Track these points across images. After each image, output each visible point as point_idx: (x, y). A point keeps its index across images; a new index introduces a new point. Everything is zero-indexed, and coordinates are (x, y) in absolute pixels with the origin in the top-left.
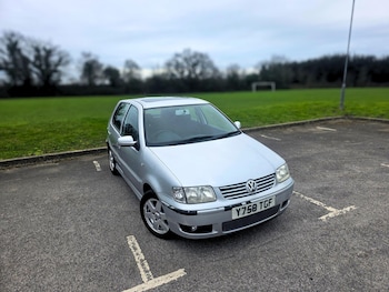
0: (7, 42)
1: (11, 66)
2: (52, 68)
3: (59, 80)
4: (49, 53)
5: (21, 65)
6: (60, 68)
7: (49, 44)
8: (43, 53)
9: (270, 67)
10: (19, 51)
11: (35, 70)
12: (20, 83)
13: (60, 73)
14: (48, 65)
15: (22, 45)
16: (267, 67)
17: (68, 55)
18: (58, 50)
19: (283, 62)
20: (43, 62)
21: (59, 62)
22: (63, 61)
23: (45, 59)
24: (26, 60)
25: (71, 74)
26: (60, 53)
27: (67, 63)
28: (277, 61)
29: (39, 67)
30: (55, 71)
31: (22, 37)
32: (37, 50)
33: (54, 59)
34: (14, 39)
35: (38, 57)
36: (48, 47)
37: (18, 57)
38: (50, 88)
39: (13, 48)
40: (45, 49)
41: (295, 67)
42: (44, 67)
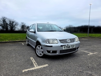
0: (3, 19)
1: (3, 25)
2: (14, 26)
3: (15, 29)
4: (13, 22)
5: (6, 25)
6: (15, 26)
7: (13, 20)
8: (11, 22)
9: (69, 28)
10: (6, 22)
11: (9, 26)
12: (5, 30)
13: (15, 27)
14: (12, 25)
15: (6, 20)
16: (68, 28)
17: (18, 23)
18: (15, 22)
19: (72, 27)
20: (11, 24)
21: (15, 25)
22: (17, 24)
23: (12, 24)
24: (7, 24)
25: (18, 28)
26: (16, 23)
27: (17, 25)
28: (70, 26)
29: (10, 26)
30: (14, 27)
31: (7, 18)
32: (10, 21)
33: (14, 24)
34: (5, 19)
36: (13, 21)
37: (5, 23)
38: (12, 31)
39: (4, 21)
40: (12, 21)
41: (75, 28)
42: (11, 26)
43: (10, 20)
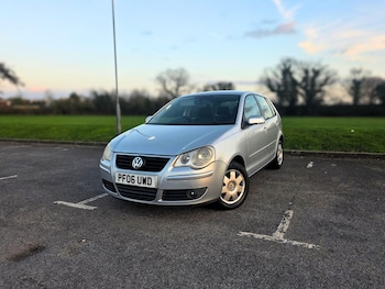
0: (283, 67)
1: (282, 89)
2: (317, 88)
3: (321, 100)
4: (317, 73)
5: (290, 88)
6: (326, 88)
7: (318, 64)
8: (311, 74)
10: (291, 74)
11: (301, 91)
12: (286, 104)
13: (324, 93)
14: (313, 83)
15: (293, 68)
17: (335, 73)
18: (325, 70)
20: (309, 82)
21: (326, 81)
22: (330, 80)
24: (294, 83)
26: (328, 72)
27: (333, 82)
29: (305, 88)
30: (320, 91)
31: (296, 63)
32: (306, 72)
33: (321, 78)
34: (288, 65)
35: (305, 79)
36: (317, 68)
37: (288, 79)
39: (286, 72)
40: (313, 70)
42: (309, 88)
43: (305, 67)
